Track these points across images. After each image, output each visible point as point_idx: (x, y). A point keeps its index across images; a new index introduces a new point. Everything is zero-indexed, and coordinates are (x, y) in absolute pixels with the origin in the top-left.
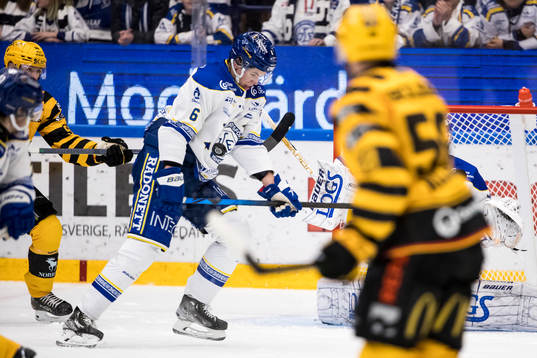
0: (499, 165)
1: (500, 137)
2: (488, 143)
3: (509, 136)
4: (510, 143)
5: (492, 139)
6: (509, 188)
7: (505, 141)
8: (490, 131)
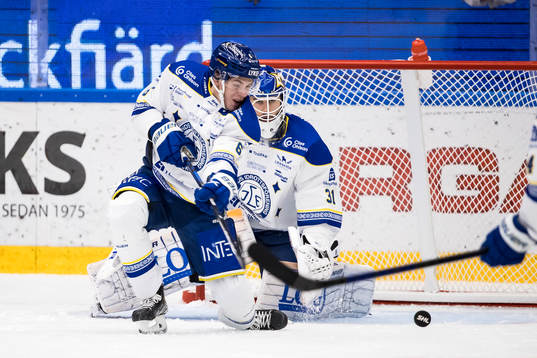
0: (389, 129)
1: (390, 97)
2: (377, 104)
3: (401, 95)
4: (402, 104)
5: (381, 99)
6: (401, 156)
7: (396, 101)
8: (378, 90)
